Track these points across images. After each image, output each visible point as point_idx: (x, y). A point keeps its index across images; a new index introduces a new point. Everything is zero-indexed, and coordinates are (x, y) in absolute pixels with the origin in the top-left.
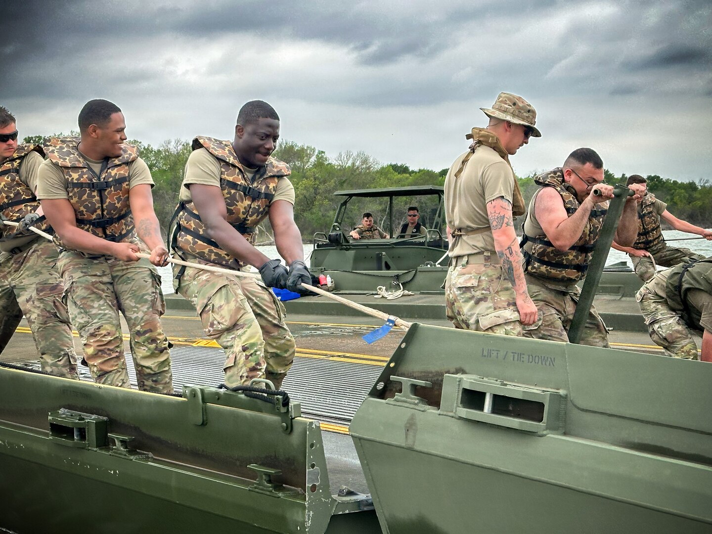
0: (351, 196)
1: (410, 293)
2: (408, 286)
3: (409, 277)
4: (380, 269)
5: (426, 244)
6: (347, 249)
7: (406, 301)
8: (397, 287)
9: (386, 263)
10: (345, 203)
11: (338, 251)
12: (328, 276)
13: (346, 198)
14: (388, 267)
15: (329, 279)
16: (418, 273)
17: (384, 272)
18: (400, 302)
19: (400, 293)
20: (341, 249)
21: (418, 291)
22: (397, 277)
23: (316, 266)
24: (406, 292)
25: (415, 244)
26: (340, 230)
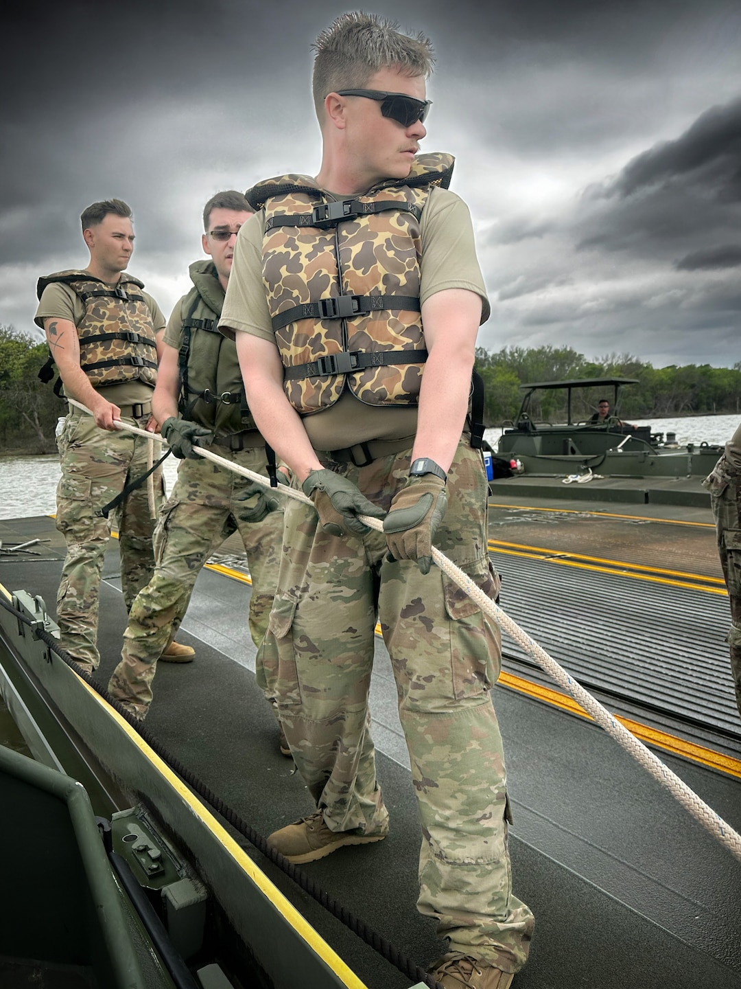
0: (534, 388)
1: (600, 476)
2: (596, 470)
3: (598, 462)
4: (566, 453)
5: (608, 430)
6: (534, 436)
7: (598, 485)
8: (586, 472)
9: (572, 448)
10: (529, 395)
11: (527, 437)
12: (518, 460)
13: (529, 390)
14: (573, 452)
15: (519, 463)
16: (607, 458)
17: (570, 456)
18: (592, 486)
19: (589, 477)
20: (529, 436)
21: (607, 474)
22: (586, 462)
23: (504, 451)
24: (596, 476)
25: (597, 430)
26: (528, 418)
